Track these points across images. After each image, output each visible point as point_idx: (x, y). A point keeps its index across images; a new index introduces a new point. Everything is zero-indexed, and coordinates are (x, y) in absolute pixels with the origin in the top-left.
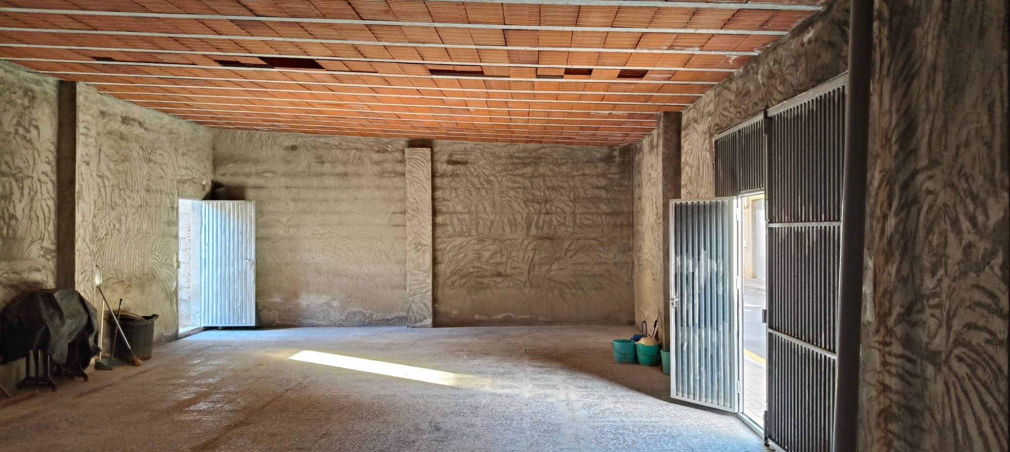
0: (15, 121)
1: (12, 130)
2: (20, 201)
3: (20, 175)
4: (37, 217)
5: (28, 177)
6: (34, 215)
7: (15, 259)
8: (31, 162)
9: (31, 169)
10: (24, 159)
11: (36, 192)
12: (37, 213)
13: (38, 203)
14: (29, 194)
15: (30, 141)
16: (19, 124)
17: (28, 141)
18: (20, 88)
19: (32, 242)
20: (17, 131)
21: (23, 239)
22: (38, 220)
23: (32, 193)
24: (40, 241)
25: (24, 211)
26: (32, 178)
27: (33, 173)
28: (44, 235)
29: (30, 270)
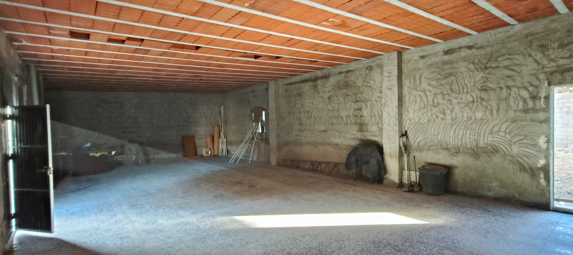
0: (362, 81)
1: (361, 84)
2: (366, 110)
3: (365, 100)
4: (375, 115)
5: (369, 100)
6: (373, 115)
7: (364, 131)
8: (371, 94)
9: (371, 97)
10: (367, 94)
11: (374, 105)
12: (375, 114)
13: (376, 110)
14: (371, 107)
15: (370, 86)
16: (364, 81)
17: (368, 87)
18: (364, 68)
19: (372, 125)
20: (363, 85)
21: (367, 124)
22: (375, 116)
23: (372, 106)
24: (377, 125)
25: (368, 114)
26: (372, 100)
27: (372, 98)
28: (379, 122)
29: (371, 136)
